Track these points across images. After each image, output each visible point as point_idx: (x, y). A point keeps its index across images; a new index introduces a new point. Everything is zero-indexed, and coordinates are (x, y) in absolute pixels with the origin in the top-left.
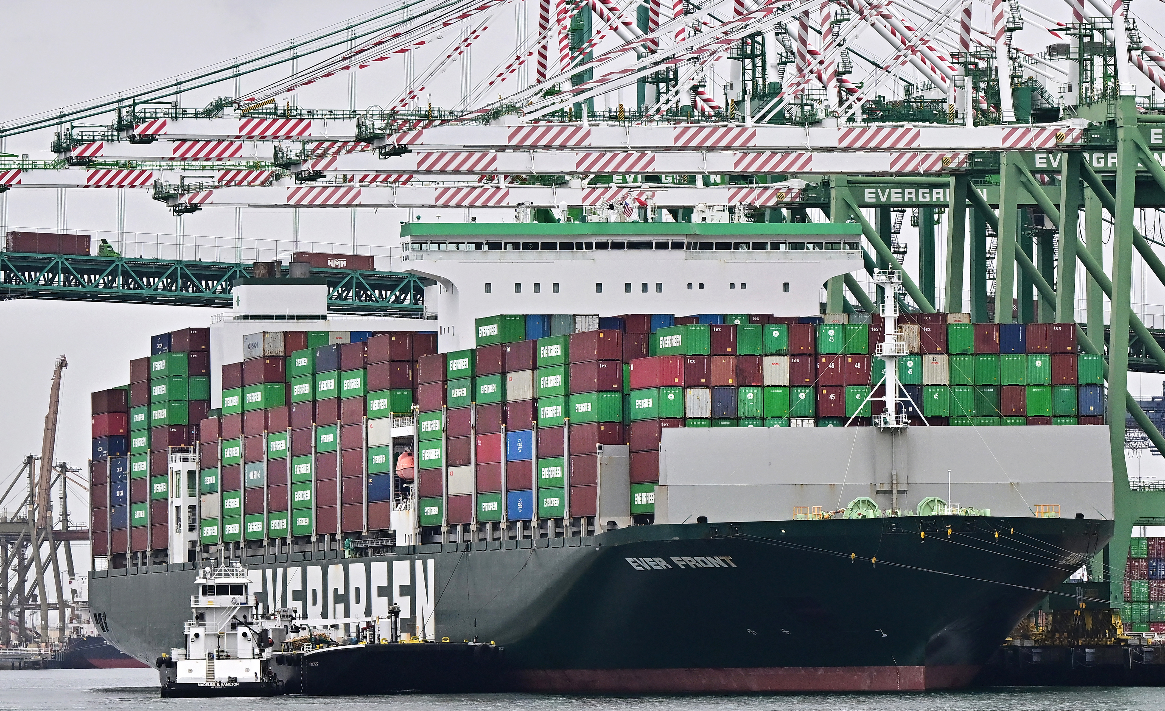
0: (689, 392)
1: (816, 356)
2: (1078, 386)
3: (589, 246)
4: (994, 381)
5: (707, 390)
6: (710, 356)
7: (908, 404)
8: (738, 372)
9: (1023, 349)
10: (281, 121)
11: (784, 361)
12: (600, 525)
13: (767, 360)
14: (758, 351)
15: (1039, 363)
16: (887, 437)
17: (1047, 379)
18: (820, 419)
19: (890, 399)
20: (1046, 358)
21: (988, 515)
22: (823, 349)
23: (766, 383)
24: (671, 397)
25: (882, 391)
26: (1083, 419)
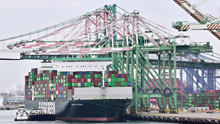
0: (78, 83)
1: (94, 78)
2: (128, 82)
3: (76, 61)
4: (117, 81)
5: (80, 83)
6: (81, 79)
7: (106, 85)
8: (84, 80)
9: (121, 77)
10: (41, 43)
11: (90, 79)
12: (68, 99)
13: (88, 79)
14: (87, 78)
15: (123, 79)
16: (103, 89)
17: (124, 81)
18: (95, 87)
19: (103, 84)
20: (124, 78)
21: (114, 99)
22: (95, 77)
23: (88, 82)
24: (76, 84)
25: (102, 83)
26: (128, 86)
